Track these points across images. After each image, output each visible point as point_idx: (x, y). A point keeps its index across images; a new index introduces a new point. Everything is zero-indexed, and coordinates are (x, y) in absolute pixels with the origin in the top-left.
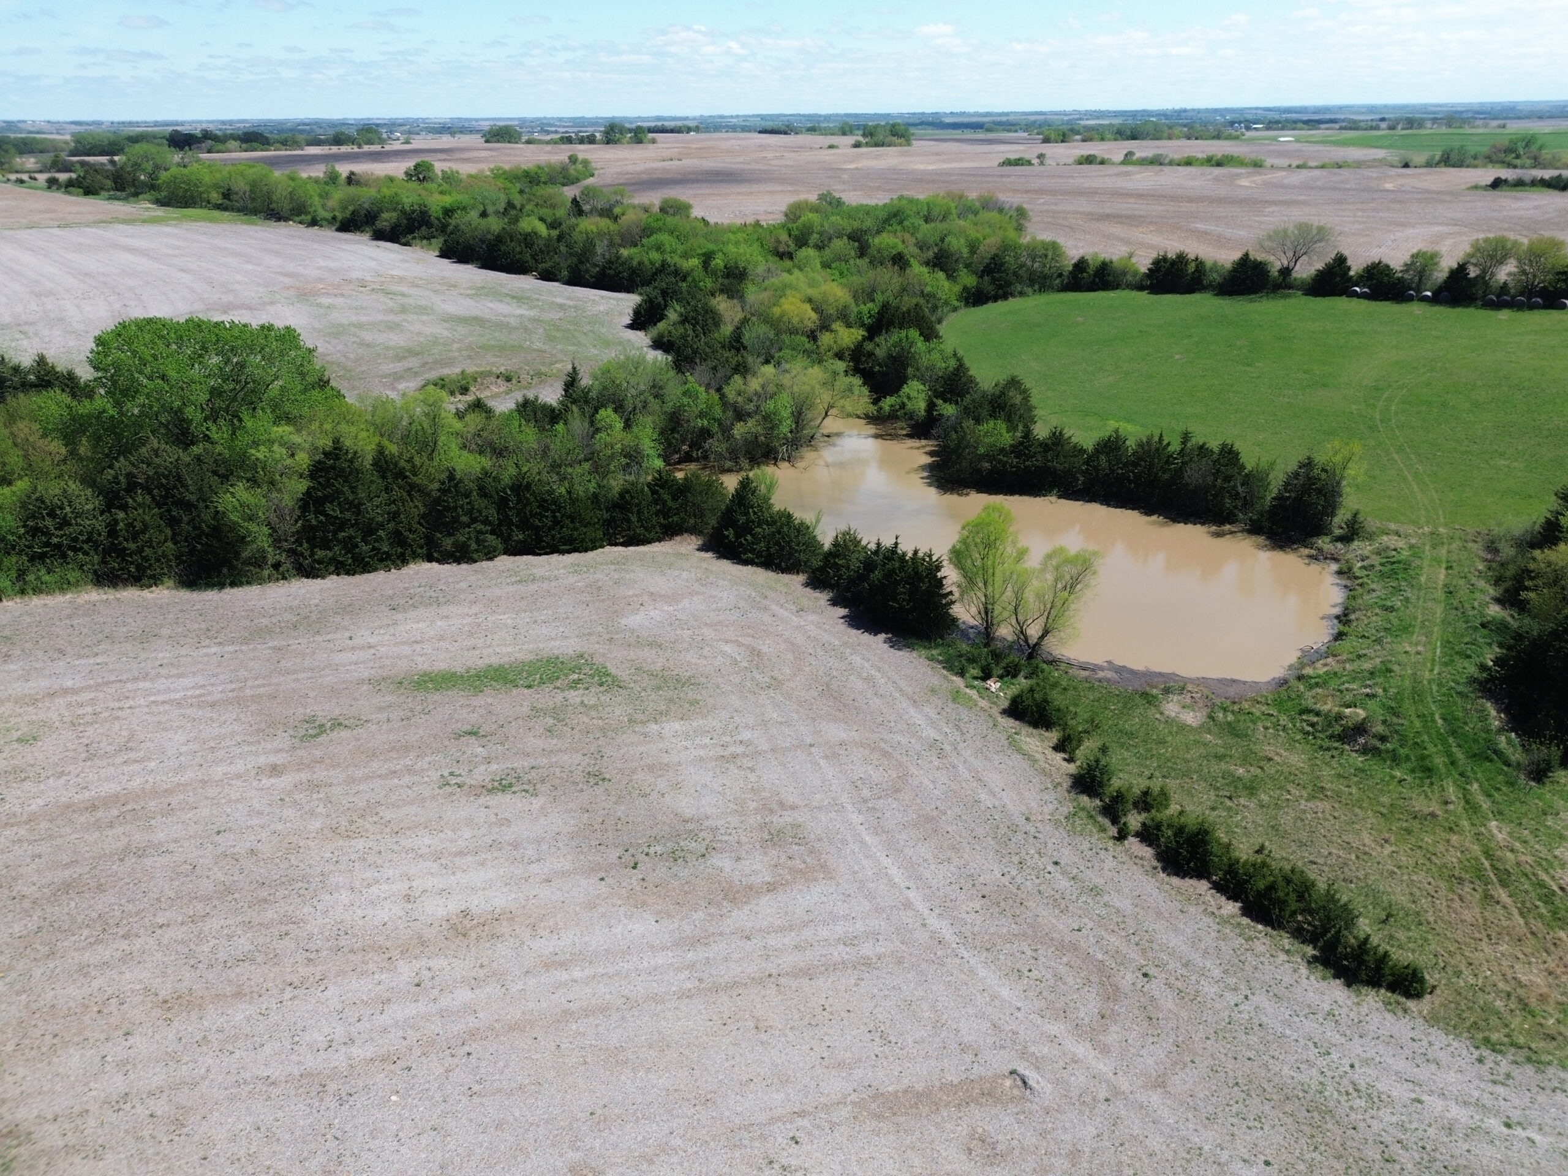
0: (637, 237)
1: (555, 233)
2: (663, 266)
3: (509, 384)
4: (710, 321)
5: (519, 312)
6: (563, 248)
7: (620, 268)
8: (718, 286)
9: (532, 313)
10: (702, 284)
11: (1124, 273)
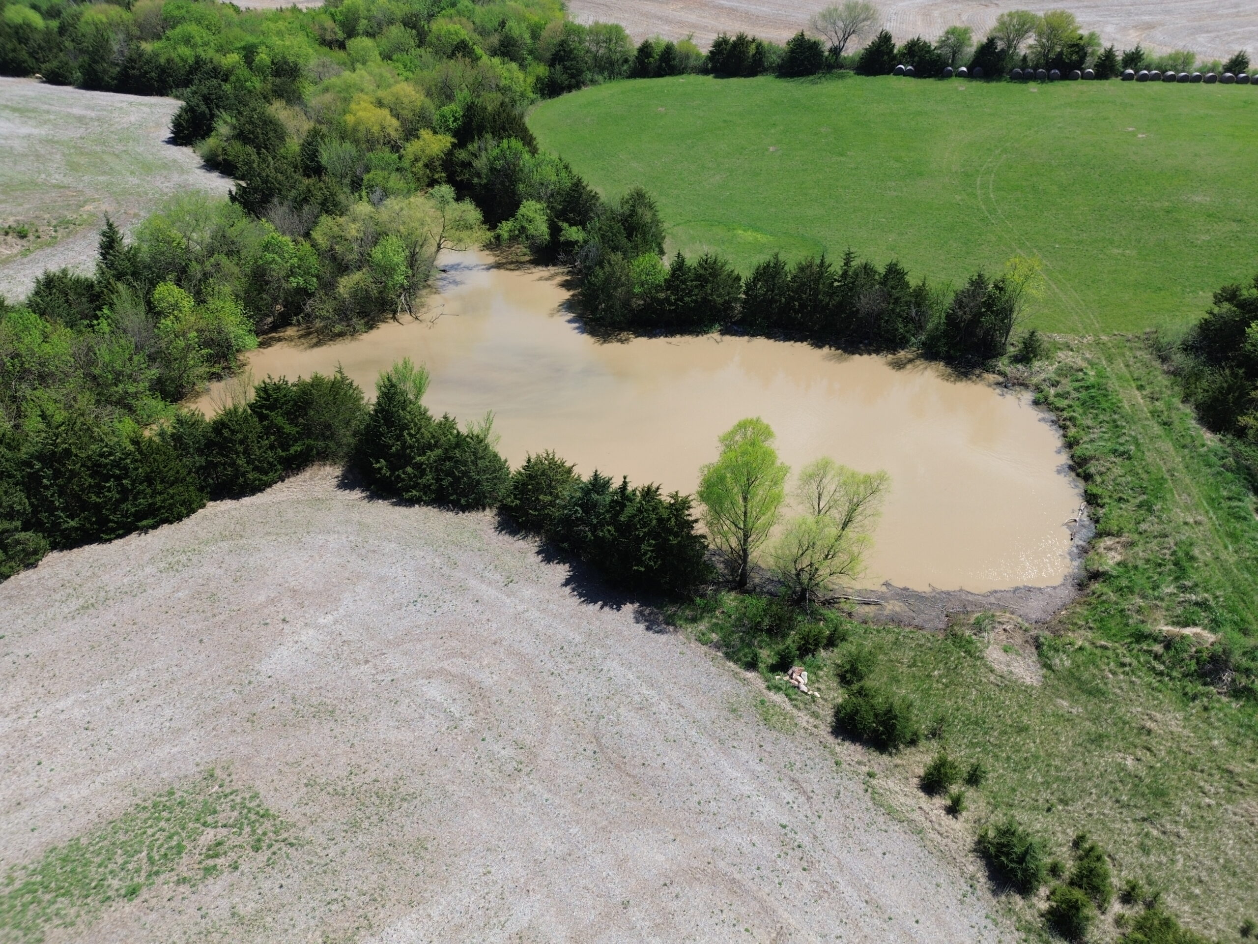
0: (159, 28)
1: (54, 24)
2: (197, 62)
3: (24, 242)
4: (271, 134)
5: (25, 130)
6: (68, 44)
7: (146, 68)
8: (269, 86)
9: (41, 131)
10: (248, 84)
11: (687, 57)
